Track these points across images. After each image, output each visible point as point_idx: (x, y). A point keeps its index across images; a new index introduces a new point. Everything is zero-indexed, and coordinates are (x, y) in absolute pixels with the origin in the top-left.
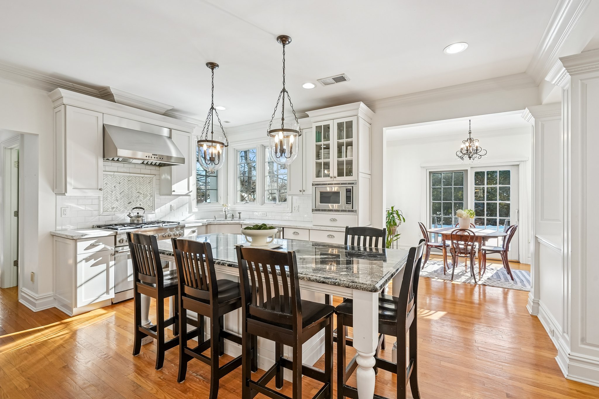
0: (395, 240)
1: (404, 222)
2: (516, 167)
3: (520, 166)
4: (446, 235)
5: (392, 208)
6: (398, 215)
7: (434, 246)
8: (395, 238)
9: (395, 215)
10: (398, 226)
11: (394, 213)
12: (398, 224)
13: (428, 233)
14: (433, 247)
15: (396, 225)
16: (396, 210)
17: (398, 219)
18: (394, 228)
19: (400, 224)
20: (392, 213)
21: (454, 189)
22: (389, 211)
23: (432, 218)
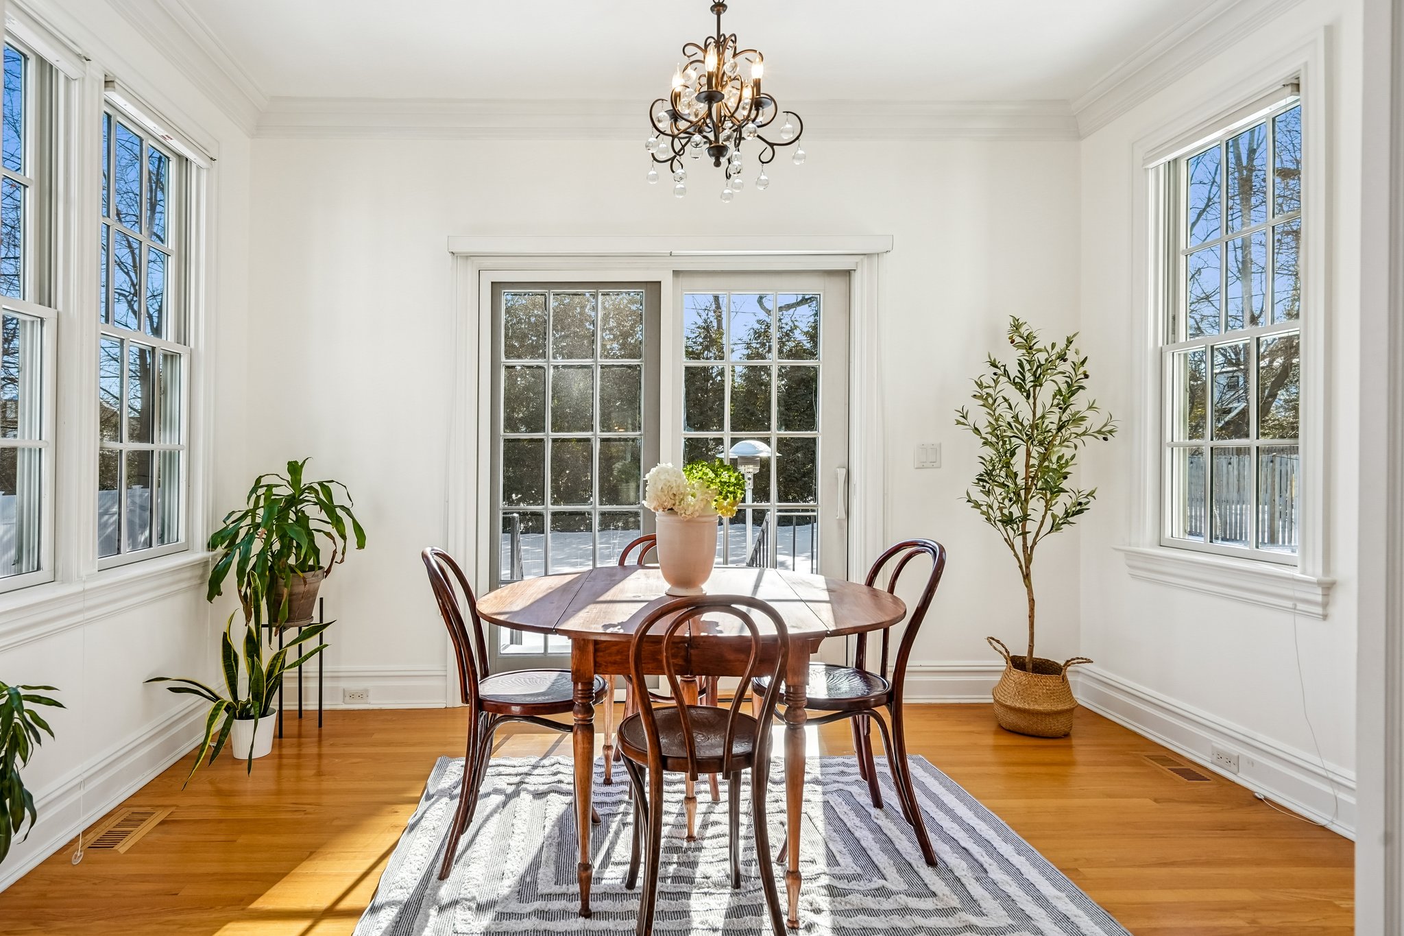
0: (312, 654)
1: (361, 546)
2: (837, 284)
3: (857, 279)
4: (596, 642)
5: (295, 469)
6: (329, 507)
7: (516, 710)
8: (311, 643)
9: (312, 511)
10: (328, 571)
11: (304, 501)
12: (325, 563)
13: (485, 625)
14: (511, 717)
15: (317, 567)
16: (321, 484)
17: (329, 535)
18: (301, 589)
19: (338, 557)
20: (292, 501)
21: (603, 374)
22: (275, 491)
23: (504, 518)
